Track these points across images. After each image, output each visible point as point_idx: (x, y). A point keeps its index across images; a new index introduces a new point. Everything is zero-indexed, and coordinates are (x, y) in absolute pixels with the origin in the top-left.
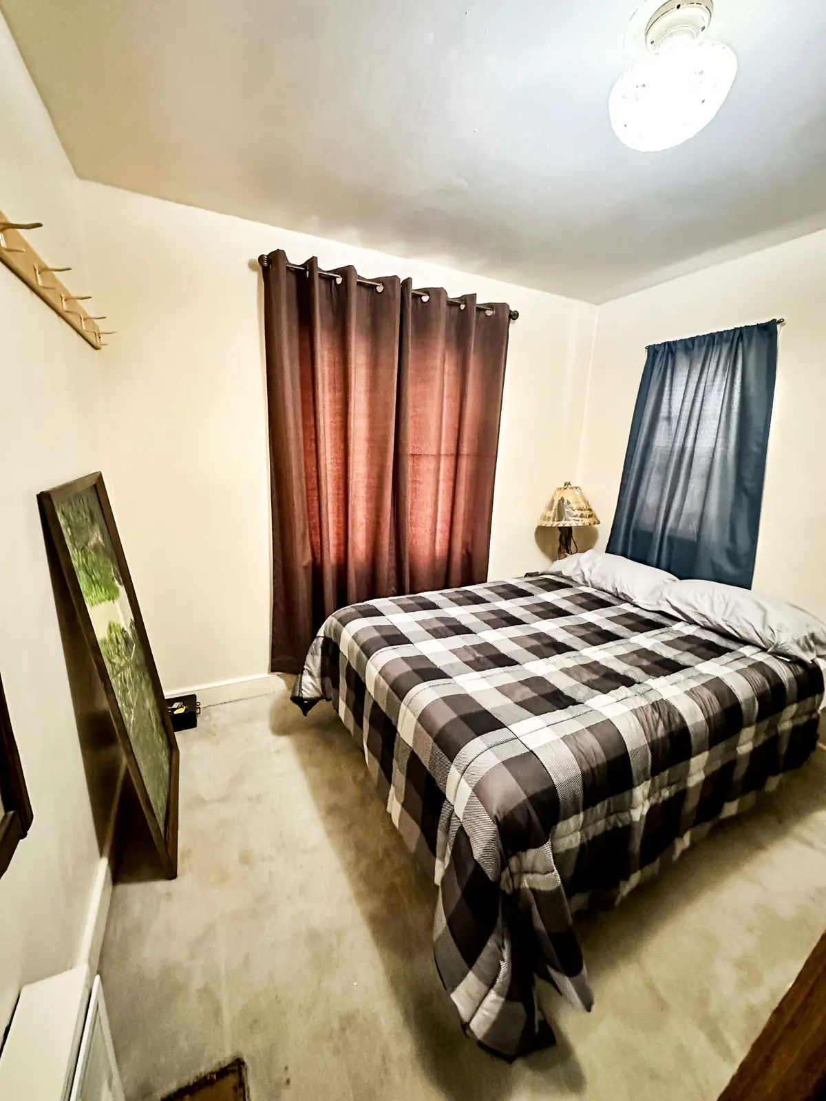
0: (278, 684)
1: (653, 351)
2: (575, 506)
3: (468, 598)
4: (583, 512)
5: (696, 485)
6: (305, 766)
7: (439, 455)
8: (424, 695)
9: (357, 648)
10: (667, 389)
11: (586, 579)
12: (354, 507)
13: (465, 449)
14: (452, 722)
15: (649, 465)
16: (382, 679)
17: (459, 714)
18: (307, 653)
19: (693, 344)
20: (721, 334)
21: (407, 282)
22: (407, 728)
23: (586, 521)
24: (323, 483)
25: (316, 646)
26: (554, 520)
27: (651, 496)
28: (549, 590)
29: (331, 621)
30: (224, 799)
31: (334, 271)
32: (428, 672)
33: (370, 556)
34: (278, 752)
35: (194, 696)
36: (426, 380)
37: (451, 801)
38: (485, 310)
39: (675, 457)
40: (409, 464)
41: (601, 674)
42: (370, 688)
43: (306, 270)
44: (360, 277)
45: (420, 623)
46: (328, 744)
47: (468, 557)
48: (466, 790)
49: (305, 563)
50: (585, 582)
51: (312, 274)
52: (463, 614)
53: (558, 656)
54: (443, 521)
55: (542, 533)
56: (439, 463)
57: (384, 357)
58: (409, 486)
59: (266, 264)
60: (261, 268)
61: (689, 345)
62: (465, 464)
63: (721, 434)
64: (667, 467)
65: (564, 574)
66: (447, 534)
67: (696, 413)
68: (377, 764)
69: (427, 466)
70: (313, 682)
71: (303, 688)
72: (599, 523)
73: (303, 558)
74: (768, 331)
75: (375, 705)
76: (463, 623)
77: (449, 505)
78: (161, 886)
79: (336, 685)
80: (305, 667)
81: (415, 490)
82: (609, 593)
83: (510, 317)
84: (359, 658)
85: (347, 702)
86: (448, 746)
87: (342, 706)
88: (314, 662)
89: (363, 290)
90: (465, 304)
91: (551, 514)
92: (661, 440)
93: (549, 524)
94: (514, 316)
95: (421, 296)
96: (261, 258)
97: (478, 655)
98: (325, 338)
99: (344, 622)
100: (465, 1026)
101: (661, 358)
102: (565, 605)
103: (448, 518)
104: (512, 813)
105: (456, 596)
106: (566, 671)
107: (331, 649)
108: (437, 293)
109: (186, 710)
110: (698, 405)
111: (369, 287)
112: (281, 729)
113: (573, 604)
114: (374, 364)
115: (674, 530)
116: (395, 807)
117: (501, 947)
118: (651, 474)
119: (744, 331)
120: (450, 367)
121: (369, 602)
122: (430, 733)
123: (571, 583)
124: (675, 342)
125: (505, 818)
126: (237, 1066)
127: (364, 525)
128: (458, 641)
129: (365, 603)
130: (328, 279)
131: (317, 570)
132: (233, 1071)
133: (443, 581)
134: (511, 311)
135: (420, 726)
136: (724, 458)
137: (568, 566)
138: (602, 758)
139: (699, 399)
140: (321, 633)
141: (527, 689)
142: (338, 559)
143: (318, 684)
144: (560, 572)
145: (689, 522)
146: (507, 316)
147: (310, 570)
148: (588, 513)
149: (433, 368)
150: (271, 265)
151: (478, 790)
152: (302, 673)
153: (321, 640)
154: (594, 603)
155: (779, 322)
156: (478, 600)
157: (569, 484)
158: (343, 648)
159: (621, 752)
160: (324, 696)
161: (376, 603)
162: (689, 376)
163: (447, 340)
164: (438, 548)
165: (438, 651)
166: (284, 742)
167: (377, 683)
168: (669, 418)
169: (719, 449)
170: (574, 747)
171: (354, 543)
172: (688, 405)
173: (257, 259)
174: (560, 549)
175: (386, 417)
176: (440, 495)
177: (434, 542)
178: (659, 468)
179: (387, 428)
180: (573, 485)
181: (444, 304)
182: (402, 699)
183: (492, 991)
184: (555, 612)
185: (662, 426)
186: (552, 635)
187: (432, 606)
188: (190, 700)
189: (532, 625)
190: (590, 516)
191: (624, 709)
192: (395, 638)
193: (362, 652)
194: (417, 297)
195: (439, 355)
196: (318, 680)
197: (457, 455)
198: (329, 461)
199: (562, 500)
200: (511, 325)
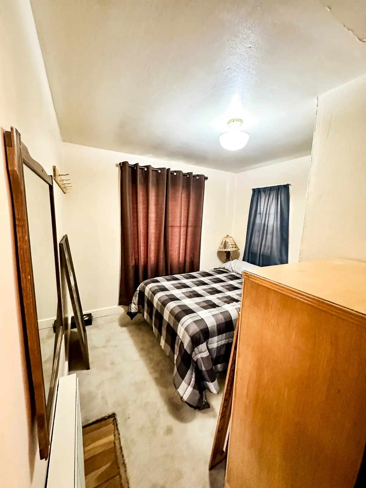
0: (121, 310)
1: (254, 190)
2: (230, 244)
3: (190, 277)
4: (233, 246)
5: (269, 236)
6: (132, 336)
7: (180, 226)
8: (172, 305)
9: (151, 293)
10: (259, 203)
11: (233, 270)
12: (150, 245)
13: (190, 224)
14: (180, 312)
15: (255, 230)
16: (159, 302)
17: (182, 309)
18: (133, 296)
19: (266, 189)
20: (273, 187)
21: (169, 169)
22: (166, 316)
23: (234, 249)
24: (139, 237)
25: (136, 294)
26: (223, 249)
27: (256, 240)
28: (219, 274)
29: (142, 284)
30: (104, 347)
31: (144, 166)
32: (173, 298)
33: (156, 262)
34: (122, 332)
35: (91, 314)
36: (176, 200)
37: (179, 335)
38: (196, 177)
39: (262, 228)
40: (170, 229)
41: (230, 299)
42: (155, 305)
43: (135, 166)
44: (153, 168)
45: (173, 285)
46: (140, 329)
47: (192, 262)
48: (183, 329)
49: (132, 265)
50: (233, 271)
51: (137, 168)
52: (188, 282)
53: (217, 294)
54: (183, 249)
55: (220, 253)
56: (180, 229)
57: (161, 193)
58: (170, 237)
59: (122, 165)
60: (120, 166)
61: (265, 189)
62: (190, 229)
63: (275, 220)
64: (260, 230)
65: (226, 268)
66: (184, 253)
67: (268, 212)
68: (157, 331)
69: (176, 230)
70: (135, 307)
71: (132, 309)
72: (239, 250)
73: (132, 263)
74: (287, 187)
75: (157, 310)
76: (187, 285)
77: (184, 244)
78: (85, 372)
79: (143, 307)
80: (132, 301)
81: (172, 238)
82: (240, 274)
83: (205, 179)
84: (151, 296)
85: (147, 313)
86: (178, 318)
87: (145, 314)
88: (135, 299)
89: (154, 172)
90: (189, 175)
91: (222, 247)
92: (258, 221)
93: (221, 250)
94: (206, 178)
95: (174, 173)
96: (120, 164)
97: (190, 294)
98: (141, 187)
99: (146, 284)
100: (182, 398)
101: (256, 193)
102: (224, 279)
103: (184, 248)
104: (195, 334)
105: (186, 276)
106: (218, 298)
107: (142, 294)
108: (179, 172)
109: (88, 318)
110: (268, 209)
111: (156, 171)
112: (123, 325)
113: (226, 278)
114: (157, 196)
115: (263, 252)
116: (163, 343)
117: (192, 374)
118: (256, 232)
119: (280, 187)
120: (184, 196)
121: (155, 278)
122: (173, 316)
123: (227, 271)
124: (260, 188)
125: (193, 336)
126: (113, 415)
127: (154, 251)
128: (185, 290)
129: (154, 279)
130: (142, 169)
131: (136, 267)
132: (112, 417)
133: (182, 271)
134: (205, 177)
135: (170, 314)
136: (277, 228)
137: (227, 265)
138: (223, 321)
139: (268, 207)
140: (138, 289)
141: (204, 303)
142: (144, 262)
143: (137, 307)
144: (225, 268)
145: (268, 250)
146: (204, 179)
147: (134, 267)
148: (235, 246)
149: (178, 197)
150: (123, 166)
151: (186, 329)
152: (131, 304)
153: (138, 291)
154: (234, 278)
155: (289, 185)
156: (194, 277)
157: (228, 236)
158: (146, 294)
159: (230, 319)
160: (139, 312)
161: (158, 278)
162: (265, 200)
163: (183, 187)
164: (181, 259)
165: (177, 293)
166: (124, 329)
167: (157, 304)
168: (260, 213)
169: (275, 225)
170: (215, 318)
171: (150, 258)
172: (265, 209)
173: (119, 164)
174: (226, 259)
175: (162, 214)
176: (181, 240)
177: (179, 257)
178: (258, 230)
179: (162, 217)
180: (230, 236)
181: (181, 175)
182: (165, 307)
183: (189, 387)
184: (220, 281)
185: (258, 216)
186: (217, 288)
187: (177, 279)
188: (89, 315)
189: (211, 285)
190: (235, 247)
191: (234, 308)
192: (164, 289)
193: (152, 294)
194: (172, 173)
195: (180, 193)
196: (137, 306)
197: (187, 226)
198: (141, 229)
199: (226, 241)
200: (205, 181)
